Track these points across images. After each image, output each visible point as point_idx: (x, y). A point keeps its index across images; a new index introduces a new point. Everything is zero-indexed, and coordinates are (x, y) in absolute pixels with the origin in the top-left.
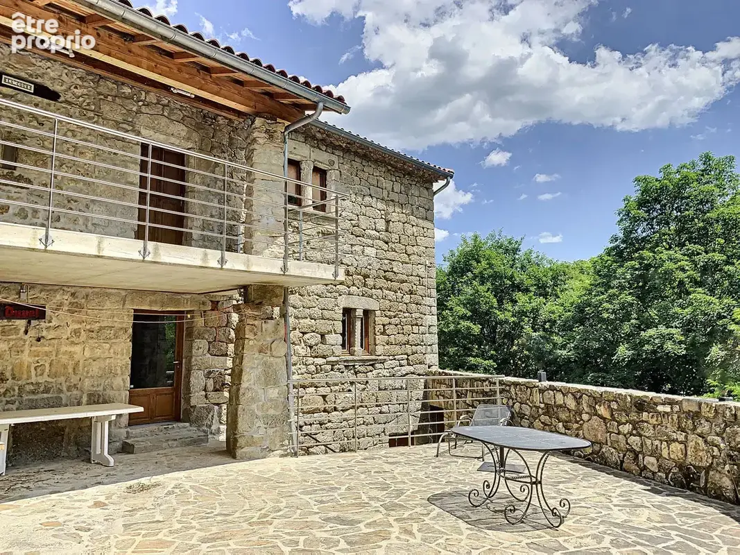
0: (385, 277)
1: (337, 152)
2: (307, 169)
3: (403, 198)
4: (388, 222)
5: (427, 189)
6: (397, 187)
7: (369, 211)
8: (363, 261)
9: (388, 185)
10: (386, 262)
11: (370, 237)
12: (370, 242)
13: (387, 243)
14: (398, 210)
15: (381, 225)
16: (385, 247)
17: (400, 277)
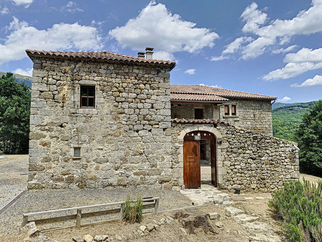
0: (254, 129)
1: (238, 101)
2: (230, 106)
3: (260, 108)
4: (254, 115)
5: (269, 103)
6: (258, 105)
7: (248, 113)
8: (247, 126)
9: (255, 105)
10: (254, 125)
11: (249, 119)
12: (248, 120)
13: (254, 120)
14: (258, 111)
15: (252, 116)
16: (254, 121)
17: (259, 128)
